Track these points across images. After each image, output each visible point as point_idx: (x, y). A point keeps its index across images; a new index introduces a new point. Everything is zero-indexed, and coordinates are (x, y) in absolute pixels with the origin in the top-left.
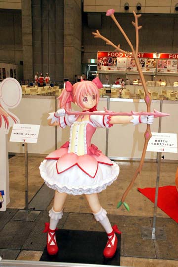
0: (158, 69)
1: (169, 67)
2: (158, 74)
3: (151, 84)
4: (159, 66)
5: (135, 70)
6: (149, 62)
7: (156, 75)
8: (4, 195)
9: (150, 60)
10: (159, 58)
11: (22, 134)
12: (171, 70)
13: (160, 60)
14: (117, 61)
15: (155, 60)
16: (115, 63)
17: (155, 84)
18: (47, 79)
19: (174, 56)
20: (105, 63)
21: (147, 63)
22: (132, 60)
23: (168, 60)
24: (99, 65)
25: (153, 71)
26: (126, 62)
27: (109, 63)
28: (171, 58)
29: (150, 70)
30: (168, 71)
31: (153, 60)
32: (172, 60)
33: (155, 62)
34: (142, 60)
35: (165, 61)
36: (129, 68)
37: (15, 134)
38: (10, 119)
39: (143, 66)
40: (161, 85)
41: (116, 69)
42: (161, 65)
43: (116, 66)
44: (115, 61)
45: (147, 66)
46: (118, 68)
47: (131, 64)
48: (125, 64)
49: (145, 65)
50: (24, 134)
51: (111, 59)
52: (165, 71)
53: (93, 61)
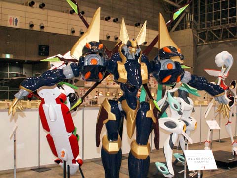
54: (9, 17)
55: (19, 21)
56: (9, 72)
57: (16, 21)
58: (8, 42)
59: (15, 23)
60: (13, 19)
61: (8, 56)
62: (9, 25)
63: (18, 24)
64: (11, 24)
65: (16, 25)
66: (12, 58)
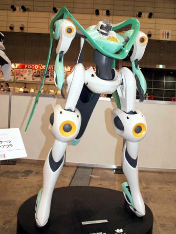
0: (16, 77)
1: (26, 75)
4: (17, 75)
10: (16, 67)
12: (27, 78)
13: (18, 70)
19: (29, 67)
23: (25, 70)
28: (27, 68)
30: (25, 79)
32: (28, 70)
33: (14, 71)
35: (21, 70)
52: (22, 79)
54: (162, 31)
55: (170, 34)
56: (165, 81)
57: (168, 34)
58: (162, 54)
59: (167, 36)
60: (165, 32)
61: (161, 66)
62: (161, 39)
63: (169, 36)
64: (163, 37)
65: (168, 38)
66: (164, 67)
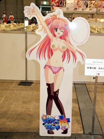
2: (98, 13)
3: (93, 21)
5: (80, 10)
6: (91, 3)
7: (97, 14)
8: (69, 122)
9: (92, 1)
11: (95, 68)
14: (67, 3)
15: (96, 2)
16: (64, 4)
17: (96, 21)
18: (11, 17)
20: (57, 4)
21: (90, 4)
22: (78, 2)
24: (52, 6)
25: (94, 10)
26: (73, 4)
27: (60, 4)
29: (92, 10)
31: (94, 2)
34: (86, 2)
36: (76, 9)
37: (88, 68)
38: (77, 55)
39: (87, 7)
40: (100, 22)
41: (66, 9)
42: (101, 6)
43: (66, 7)
44: (64, 3)
45: (90, 7)
46: (67, 8)
47: (77, 5)
48: (73, 5)
49: (89, 6)
50: (97, 68)
51: (62, 2)
53: (45, 3)
